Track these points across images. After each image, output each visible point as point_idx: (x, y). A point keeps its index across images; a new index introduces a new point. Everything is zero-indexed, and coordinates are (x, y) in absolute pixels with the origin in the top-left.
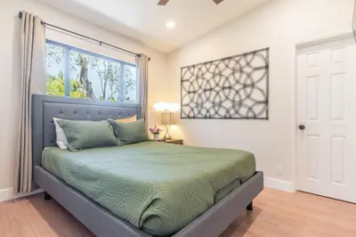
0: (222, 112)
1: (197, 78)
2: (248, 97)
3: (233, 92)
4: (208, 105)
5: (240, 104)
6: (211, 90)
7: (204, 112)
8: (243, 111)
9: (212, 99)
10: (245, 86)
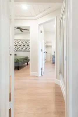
0: (23, 50)
1: (17, 43)
2: (28, 47)
3: (25, 47)
4: (20, 49)
5: (26, 48)
6: (20, 45)
7: (19, 50)
8: (27, 50)
9: (21, 47)
10: (27, 46)
